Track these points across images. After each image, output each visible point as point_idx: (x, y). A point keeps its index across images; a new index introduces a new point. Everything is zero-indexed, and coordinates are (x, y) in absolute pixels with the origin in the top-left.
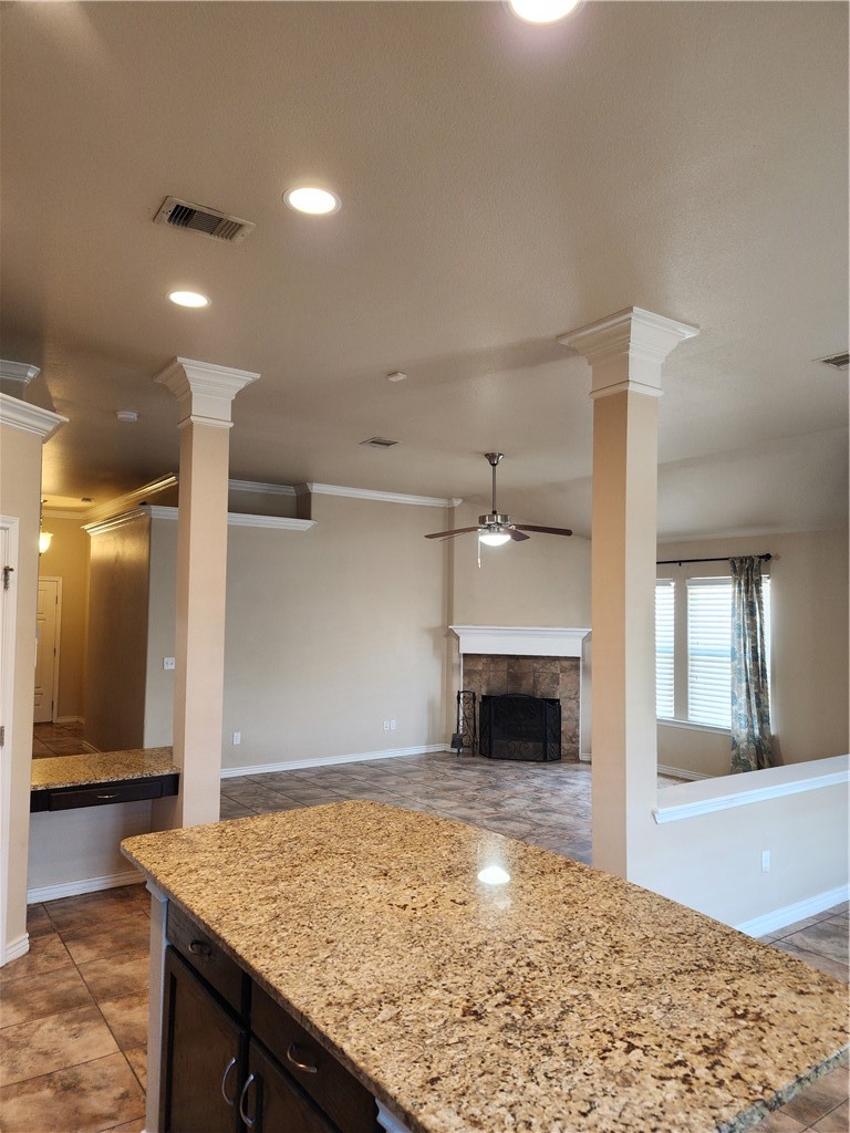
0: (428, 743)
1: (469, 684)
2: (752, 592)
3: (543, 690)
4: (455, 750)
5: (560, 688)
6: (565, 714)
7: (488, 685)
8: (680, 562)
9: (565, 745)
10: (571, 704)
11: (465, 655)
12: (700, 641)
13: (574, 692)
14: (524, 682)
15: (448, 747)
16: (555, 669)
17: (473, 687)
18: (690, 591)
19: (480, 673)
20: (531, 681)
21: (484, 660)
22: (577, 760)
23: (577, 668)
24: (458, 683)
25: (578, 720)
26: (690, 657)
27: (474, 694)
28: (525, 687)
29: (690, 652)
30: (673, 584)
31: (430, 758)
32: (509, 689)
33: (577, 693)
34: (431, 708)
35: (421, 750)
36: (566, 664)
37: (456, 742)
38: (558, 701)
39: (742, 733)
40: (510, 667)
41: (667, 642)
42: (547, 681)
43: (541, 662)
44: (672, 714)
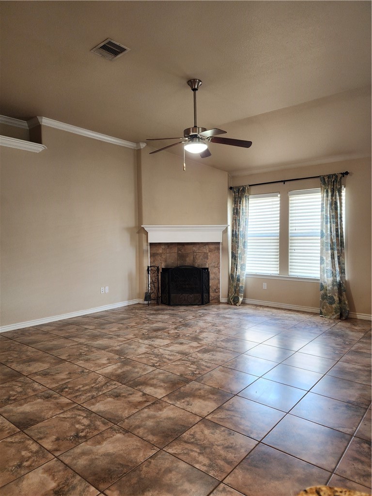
0: (129, 299)
1: (154, 261)
2: (336, 195)
3: (199, 263)
4: (146, 302)
5: (209, 261)
6: (211, 276)
7: (166, 261)
8: (284, 182)
9: (212, 294)
10: (215, 270)
11: (151, 244)
12: (297, 228)
13: (217, 263)
14: (187, 259)
15: (141, 301)
16: (206, 249)
17: (157, 264)
18: (290, 198)
19: (161, 254)
20: (192, 258)
21: (163, 247)
22: (219, 302)
23: (218, 249)
24: (147, 262)
25: (219, 280)
26: (290, 238)
27: (158, 267)
28: (189, 261)
29: (290, 235)
30: (279, 195)
31: (130, 309)
32: (179, 263)
33: (219, 263)
34: (130, 277)
35: (125, 303)
36: (212, 247)
37: (147, 297)
38: (208, 269)
39: (328, 280)
40: (179, 250)
41: (276, 229)
42: (201, 257)
43: (198, 246)
44: (278, 272)
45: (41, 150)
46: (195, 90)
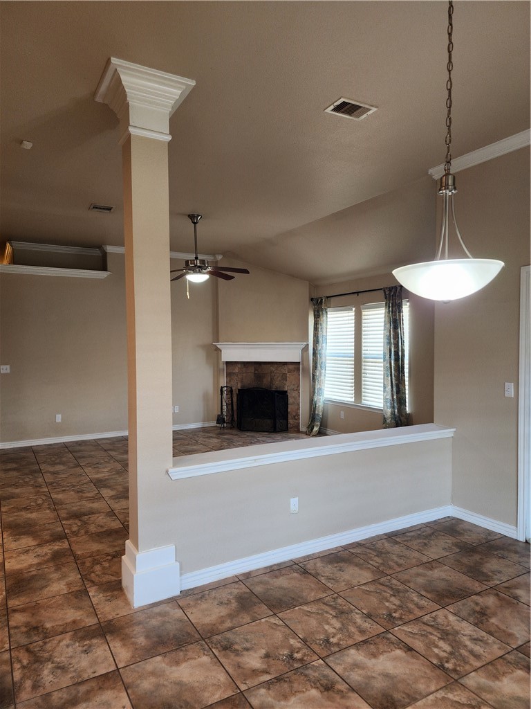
0: (204, 421)
1: (230, 381)
2: (395, 312)
3: (277, 384)
4: (220, 425)
5: (288, 383)
6: (291, 400)
7: (242, 382)
8: (358, 293)
9: (291, 421)
10: (294, 394)
11: (228, 363)
12: (368, 348)
13: (296, 386)
14: (265, 380)
15: (214, 423)
16: (285, 370)
17: (233, 383)
18: (363, 313)
19: (237, 374)
20: (269, 379)
21: (239, 366)
22: (298, 431)
23: (298, 369)
24: (223, 382)
25: (299, 405)
26: (363, 360)
27: (231, 388)
28: (266, 382)
29: (363, 356)
30: (354, 309)
31: (204, 430)
32: (255, 384)
33: (298, 386)
34: (206, 397)
35: (199, 425)
36: (291, 367)
37: (220, 420)
38: (286, 392)
39: (388, 412)
40: (255, 370)
41: (350, 349)
42: (279, 378)
43: (276, 366)
44: (353, 400)
45: (106, 276)
46: (195, 223)
